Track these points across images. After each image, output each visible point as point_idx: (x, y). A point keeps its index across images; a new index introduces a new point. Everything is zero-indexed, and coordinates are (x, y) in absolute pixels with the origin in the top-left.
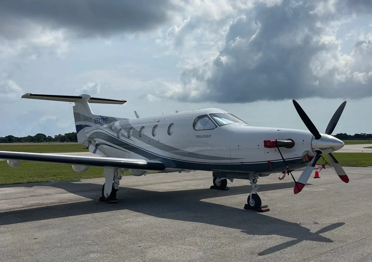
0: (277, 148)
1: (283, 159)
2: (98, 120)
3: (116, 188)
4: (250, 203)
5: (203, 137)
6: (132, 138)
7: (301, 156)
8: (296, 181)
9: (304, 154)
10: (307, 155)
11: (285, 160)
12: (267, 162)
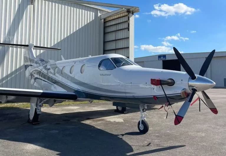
0: (160, 86)
1: (165, 95)
2: (38, 61)
3: (38, 113)
4: (140, 127)
5: (105, 75)
6: (57, 74)
7: (180, 93)
8: (176, 114)
9: (182, 91)
10: (185, 92)
11: (167, 96)
12: (153, 97)
